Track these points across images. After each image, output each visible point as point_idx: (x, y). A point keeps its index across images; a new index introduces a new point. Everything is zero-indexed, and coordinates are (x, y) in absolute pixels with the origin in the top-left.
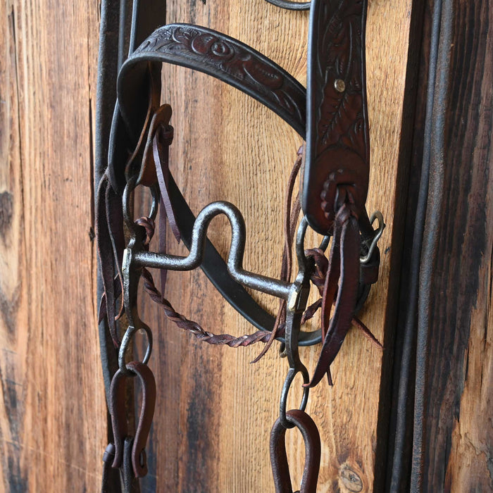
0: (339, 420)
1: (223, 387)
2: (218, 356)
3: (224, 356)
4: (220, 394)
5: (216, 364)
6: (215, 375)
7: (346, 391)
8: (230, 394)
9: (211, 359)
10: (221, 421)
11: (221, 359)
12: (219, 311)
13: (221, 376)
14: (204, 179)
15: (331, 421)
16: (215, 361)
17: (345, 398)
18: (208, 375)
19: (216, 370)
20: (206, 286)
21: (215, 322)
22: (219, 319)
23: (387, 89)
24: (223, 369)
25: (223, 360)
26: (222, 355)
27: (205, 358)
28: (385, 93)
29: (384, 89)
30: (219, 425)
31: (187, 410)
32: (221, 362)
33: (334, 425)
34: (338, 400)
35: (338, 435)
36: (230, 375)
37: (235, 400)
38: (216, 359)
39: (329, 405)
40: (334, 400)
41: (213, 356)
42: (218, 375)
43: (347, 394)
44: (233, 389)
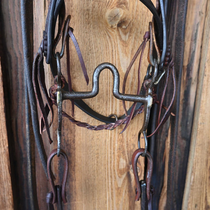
0: (129, 149)
1: (76, 149)
2: (73, 137)
3: (76, 136)
4: (75, 153)
5: (72, 141)
6: (72, 146)
7: (132, 137)
8: (80, 152)
9: (70, 139)
10: (76, 164)
11: (74, 138)
13: (75, 145)
15: (126, 150)
16: (71, 139)
17: (132, 140)
18: (68, 147)
19: (72, 143)
20: (65, 108)
23: (148, 16)
24: (76, 142)
25: (75, 138)
26: (74, 136)
27: (66, 139)
28: (147, 18)
29: (147, 16)
30: (75, 166)
31: (58, 164)
32: (74, 139)
33: (127, 151)
34: (129, 142)
35: (129, 154)
36: (79, 144)
37: (82, 154)
38: (72, 138)
39: (125, 144)
40: (127, 142)
41: (71, 137)
42: (73, 145)
43: (133, 138)
44: (81, 149)
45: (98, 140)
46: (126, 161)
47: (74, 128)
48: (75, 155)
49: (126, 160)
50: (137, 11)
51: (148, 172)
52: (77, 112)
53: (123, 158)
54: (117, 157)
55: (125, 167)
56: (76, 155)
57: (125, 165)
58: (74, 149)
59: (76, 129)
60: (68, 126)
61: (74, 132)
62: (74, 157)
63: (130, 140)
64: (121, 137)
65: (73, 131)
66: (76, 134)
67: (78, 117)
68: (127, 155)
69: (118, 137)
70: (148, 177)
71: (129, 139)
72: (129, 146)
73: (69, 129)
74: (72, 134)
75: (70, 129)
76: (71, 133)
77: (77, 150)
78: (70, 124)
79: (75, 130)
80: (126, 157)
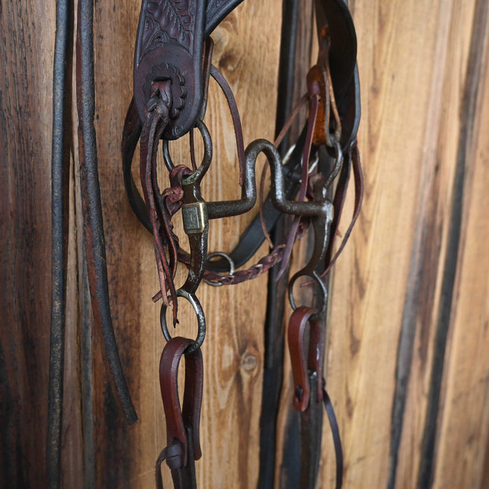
0: (239, 322)
1: (142, 347)
2: (136, 318)
3: (142, 316)
4: (139, 356)
5: (133, 328)
6: (134, 340)
7: (244, 296)
8: (149, 351)
9: (129, 324)
10: (142, 382)
11: (139, 319)
12: (135, 271)
13: (139, 337)
14: (114, 130)
15: (233, 325)
16: (133, 325)
17: (244, 302)
18: (126, 344)
19: (134, 334)
20: (121, 249)
21: (131, 285)
22: (135, 279)
23: (269, 51)
24: (142, 330)
25: (141, 320)
26: (139, 315)
27: (122, 327)
28: (267, 54)
29: (267, 51)
30: (139, 387)
31: (104, 393)
32: (139, 323)
33: (237, 328)
34: (239, 306)
35: (239, 334)
36: (148, 332)
37: (154, 354)
38: (134, 322)
39: (232, 314)
40: (236, 308)
41: (131, 320)
42: (137, 338)
43: (245, 298)
44: (152, 344)
45: (184, 316)
46: (235, 350)
47: (139, 297)
48: (139, 361)
49: (234, 347)
50: (251, 39)
51: (318, 350)
52: (144, 257)
53: (229, 345)
54: (219, 346)
55: (232, 363)
56: (142, 360)
57: (232, 358)
58: (139, 347)
59: (142, 297)
60: (127, 293)
61: (139, 306)
62: (139, 365)
63: (241, 304)
64: (226, 300)
65: (136, 304)
66: (142, 309)
67: (146, 269)
68: (235, 336)
69: (221, 301)
70: (318, 358)
71: (239, 301)
72: (239, 316)
73: (128, 300)
74: (134, 311)
75: (130, 300)
76: (133, 309)
77: (144, 348)
78: (131, 288)
79: (141, 301)
80: (233, 341)
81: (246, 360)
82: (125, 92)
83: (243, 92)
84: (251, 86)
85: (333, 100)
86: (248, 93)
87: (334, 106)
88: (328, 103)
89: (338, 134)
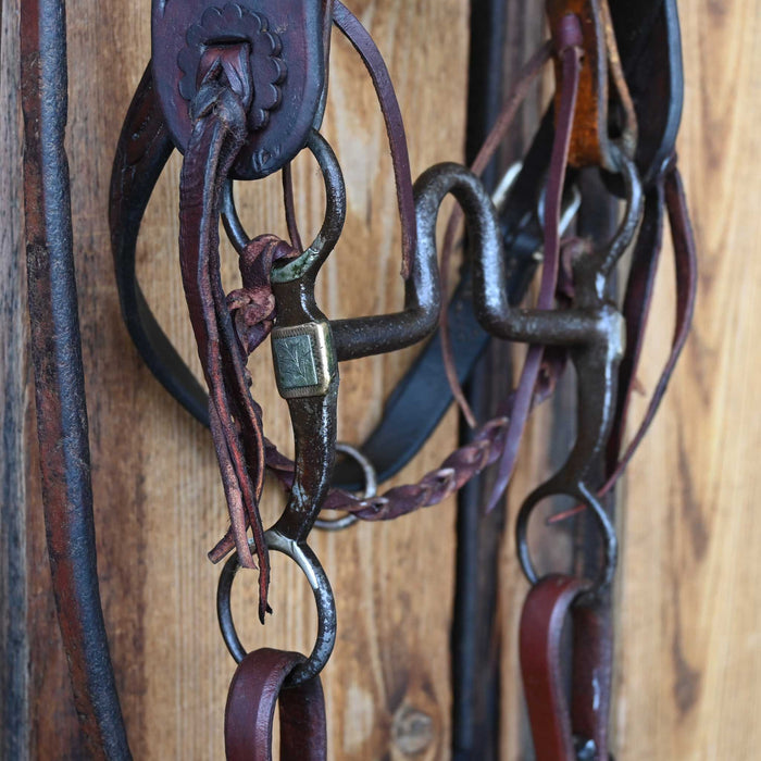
0: (387, 625)
1: (150, 691)
2: (135, 616)
3: (148, 610)
4: (142, 714)
5: (128, 642)
6: (130, 670)
7: (398, 557)
8: (165, 700)
9: (118, 632)
11: (140, 619)
12: (133, 496)
13: (142, 666)
14: (82, 147)
15: (372, 633)
16: (127, 634)
17: (397, 572)
19: (130, 656)
20: (99, 443)
21: (123, 531)
22: (132, 517)
24: (148, 647)
25: (146, 622)
26: (141, 608)
32: (141, 630)
33: (380, 640)
34: (383, 583)
35: (387, 656)
36: (163, 652)
37: (178, 708)
38: (130, 625)
39: (367, 604)
40: (377, 587)
41: (122, 622)
42: (136, 667)
43: (401, 562)
44: (173, 684)
46: (376, 699)
47: (141, 562)
48: (143, 727)
49: (374, 691)
51: (595, 683)
52: (151, 460)
53: (362, 685)
54: (337, 688)
55: (369, 732)
56: (150, 726)
57: (370, 720)
58: (141, 691)
59: (147, 561)
60: (111, 552)
61: (142, 584)
62: (142, 738)
63: (389, 577)
64: (351, 567)
65: (134, 580)
66: (148, 592)
67: (158, 492)
68: (376, 663)
69: (338, 570)
70: (596, 704)
71: (384, 570)
72: (384, 609)
73: (115, 570)
74: (130, 600)
75: (121, 570)
76: (127, 592)
77: (154, 694)
78: (123, 539)
79: (145, 573)
80: (371, 675)
81: (406, 725)
82: (106, 52)
83: (385, 34)
84: (402, 20)
85: (615, 58)
86: (397, 36)
87: (618, 73)
88: (602, 67)
89: (630, 140)
